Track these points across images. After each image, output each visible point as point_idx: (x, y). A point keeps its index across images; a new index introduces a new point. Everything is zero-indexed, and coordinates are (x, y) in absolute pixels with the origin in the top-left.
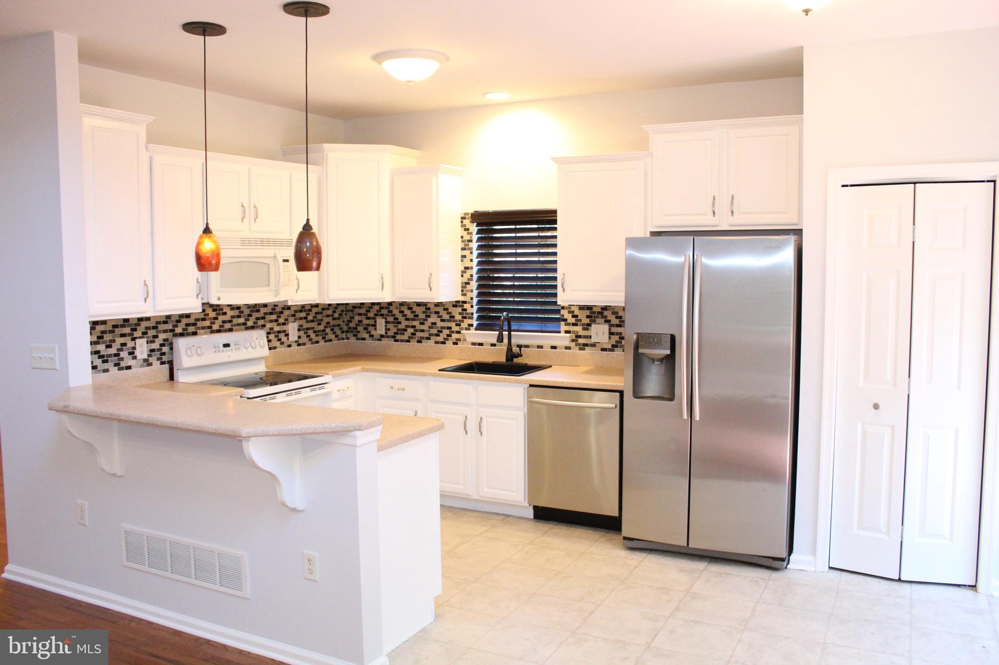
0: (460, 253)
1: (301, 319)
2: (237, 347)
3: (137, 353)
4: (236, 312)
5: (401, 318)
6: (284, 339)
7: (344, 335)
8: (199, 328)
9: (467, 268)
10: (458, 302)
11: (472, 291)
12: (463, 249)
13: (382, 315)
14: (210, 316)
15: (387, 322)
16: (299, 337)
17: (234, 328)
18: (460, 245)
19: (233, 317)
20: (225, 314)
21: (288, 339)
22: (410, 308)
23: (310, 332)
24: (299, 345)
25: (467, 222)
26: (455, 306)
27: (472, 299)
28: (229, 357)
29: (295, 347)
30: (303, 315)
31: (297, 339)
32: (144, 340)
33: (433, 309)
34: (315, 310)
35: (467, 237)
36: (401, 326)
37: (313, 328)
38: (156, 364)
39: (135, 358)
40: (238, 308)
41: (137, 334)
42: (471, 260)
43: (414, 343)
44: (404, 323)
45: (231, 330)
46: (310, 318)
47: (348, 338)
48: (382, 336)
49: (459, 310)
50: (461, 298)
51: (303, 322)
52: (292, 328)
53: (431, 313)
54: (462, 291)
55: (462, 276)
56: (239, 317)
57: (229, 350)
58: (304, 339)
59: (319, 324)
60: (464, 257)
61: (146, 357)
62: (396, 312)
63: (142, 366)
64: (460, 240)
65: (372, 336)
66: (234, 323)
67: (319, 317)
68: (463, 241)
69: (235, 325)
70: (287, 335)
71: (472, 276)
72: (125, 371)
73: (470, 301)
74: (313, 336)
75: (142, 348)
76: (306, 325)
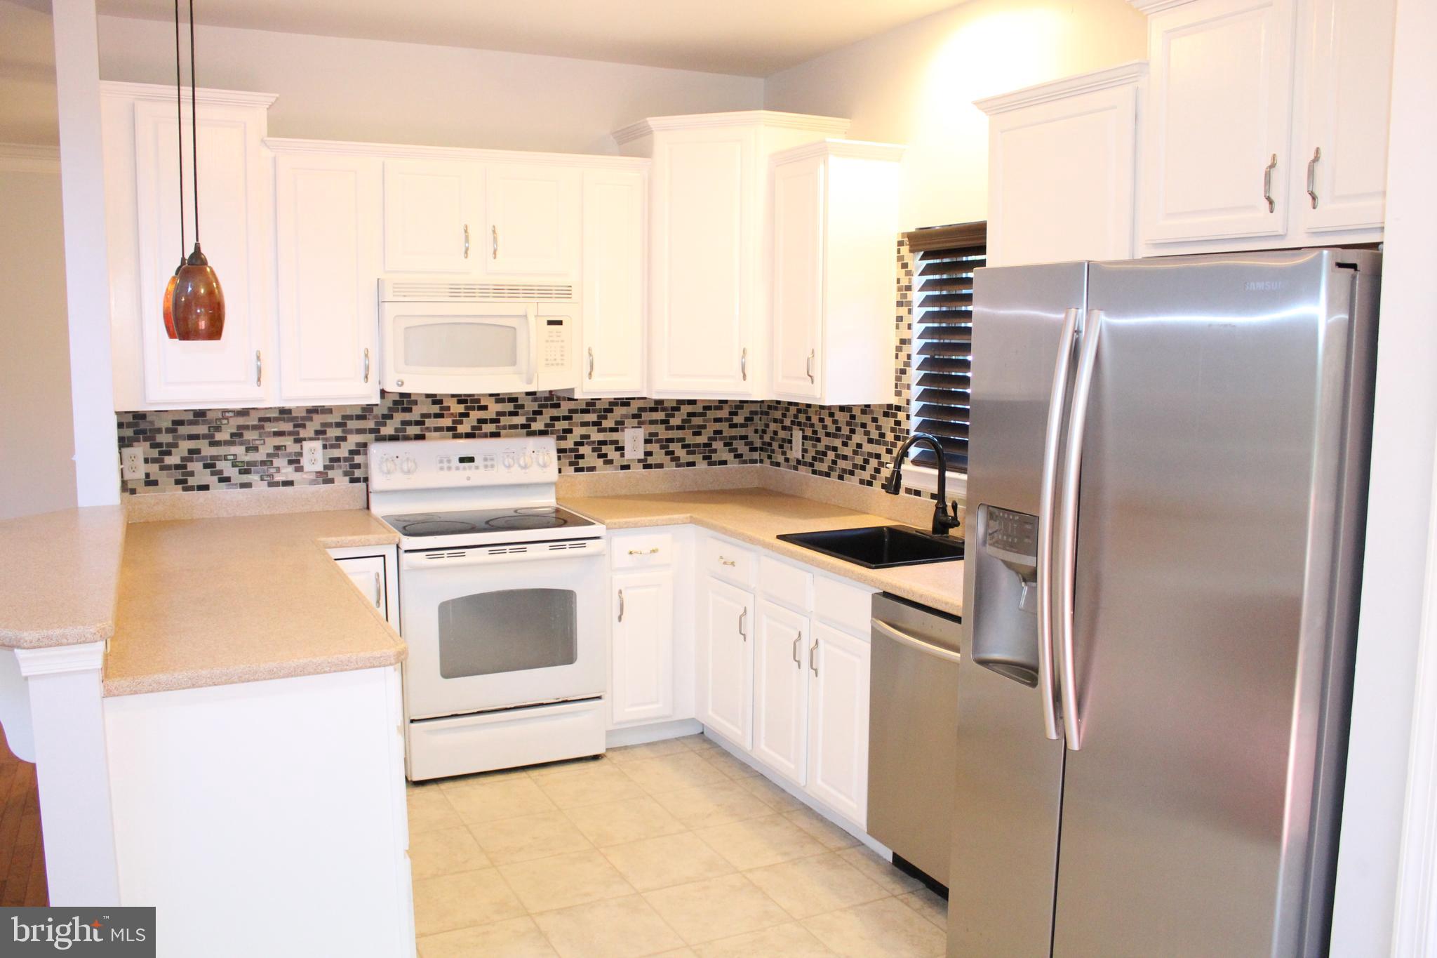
0: (894, 312)
1: (652, 422)
2: (489, 463)
3: (305, 461)
4: (509, 407)
5: (821, 434)
6: (613, 454)
7: (756, 455)
8: (428, 429)
9: (903, 342)
10: (890, 406)
11: (909, 387)
12: (899, 304)
13: (799, 424)
14: (452, 411)
15: (805, 438)
16: (648, 454)
17: (503, 432)
18: (895, 296)
19: (499, 414)
20: (485, 408)
21: (622, 455)
22: (832, 415)
23: (676, 447)
24: (647, 466)
25: (905, 250)
26: (886, 414)
27: (908, 402)
28: (468, 478)
29: (638, 470)
30: (660, 415)
31: (642, 457)
32: (318, 445)
33: (861, 418)
34: (686, 409)
35: (904, 282)
36: (821, 447)
37: (681, 440)
38: (342, 482)
39: (299, 469)
40: (513, 399)
41: (308, 432)
42: (909, 326)
43: (834, 478)
44: (826, 441)
45: (495, 435)
46: (675, 421)
47: (761, 461)
48: (799, 462)
49: (891, 421)
50: (894, 401)
51: (660, 429)
52: (633, 440)
53: (856, 425)
54: (896, 386)
55: (897, 357)
56: (513, 414)
57: (470, 468)
58: (659, 456)
59: (698, 434)
60: (900, 319)
61: (321, 469)
62: (815, 420)
63: (313, 482)
64: (895, 285)
65: (787, 460)
66: (502, 424)
67: (697, 421)
68: (899, 289)
69: (504, 428)
70: (620, 449)
71: (909, 356)
72: (281, 489)
73: (906, 406)
74: (680, 453)
75: (314, 455)
76: (663, 433)
